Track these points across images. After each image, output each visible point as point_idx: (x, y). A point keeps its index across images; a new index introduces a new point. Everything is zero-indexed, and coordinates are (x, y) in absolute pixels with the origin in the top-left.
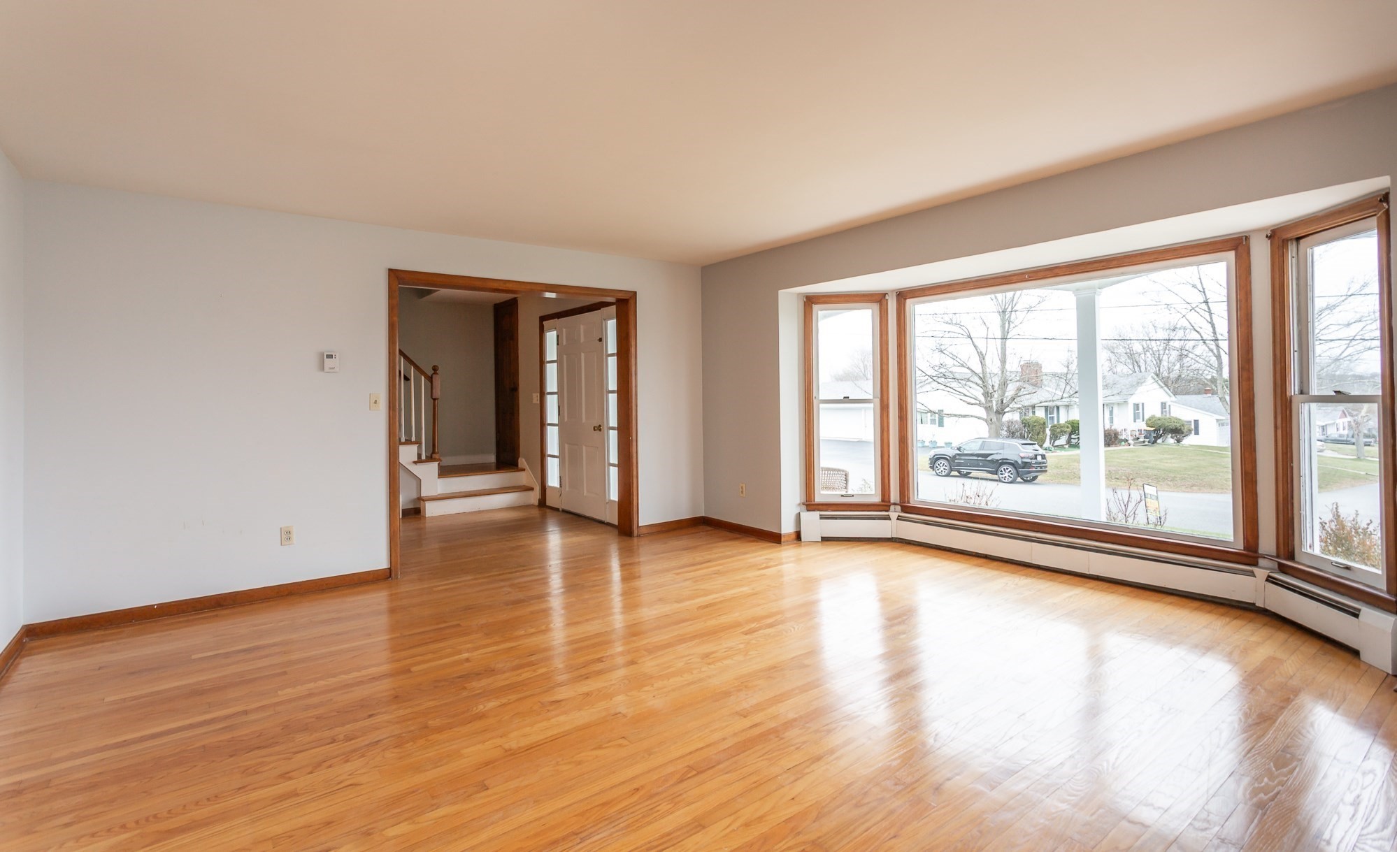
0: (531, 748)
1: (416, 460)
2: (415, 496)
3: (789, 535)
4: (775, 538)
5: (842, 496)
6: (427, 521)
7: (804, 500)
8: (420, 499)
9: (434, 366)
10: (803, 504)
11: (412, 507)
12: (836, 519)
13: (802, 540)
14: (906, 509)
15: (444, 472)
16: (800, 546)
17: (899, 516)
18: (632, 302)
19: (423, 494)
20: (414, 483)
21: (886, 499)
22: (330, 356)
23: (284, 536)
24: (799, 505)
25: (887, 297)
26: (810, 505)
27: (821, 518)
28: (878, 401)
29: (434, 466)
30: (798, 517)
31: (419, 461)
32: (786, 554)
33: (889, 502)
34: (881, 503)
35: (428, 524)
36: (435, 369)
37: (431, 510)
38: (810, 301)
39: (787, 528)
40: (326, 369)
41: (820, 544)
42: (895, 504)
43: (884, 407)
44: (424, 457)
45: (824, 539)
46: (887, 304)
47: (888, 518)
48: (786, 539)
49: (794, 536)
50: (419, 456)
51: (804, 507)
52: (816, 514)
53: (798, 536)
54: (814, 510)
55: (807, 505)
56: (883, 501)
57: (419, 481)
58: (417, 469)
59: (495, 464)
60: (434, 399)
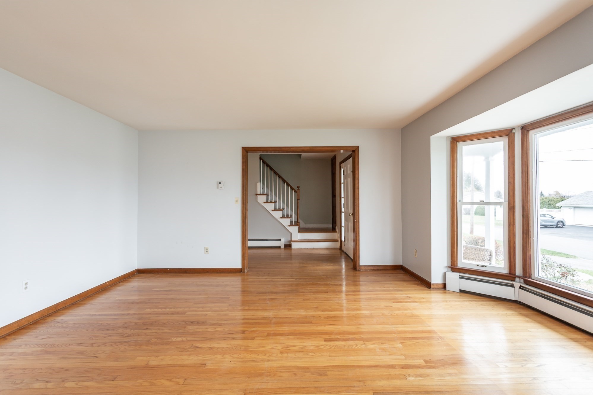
0: (154, 367)
1: (290, 225)
2: (289, 239)
3: (437, 284)
4: (427, 285)
5: (478, 265)
6: (292, 250)
7: (449, 265)
8: (291, 241)
9: (298, 186)
10: (448, 267)
11: (288, 244)
12: (472, 280)
13: (447, 289)
14: (526, 282)
15: (301, 230)
16: (445, 293)
17: (521, 286)
18: (357, 151)
19: (293, 239)
20: (289, 234)
21: (512, 272)
22: (220, 183)
23: (206, 250)
24: (446, 267)
25: (514, 131)
26: (454, 268)
27: (460, 278)
28: (506, 204)
29: (297, 227)
30: (445, 274)
31: (291, 225)
32: (435, 296)
33: (515, 274)
34: (508, 275)
35: (293, 252)
36: (298, 187)
37: (294, 246)
38: (455, 141)
39: (436, 279)
40: (219, 188)
41: (459, 294)
42: (518, 277)
43: (511, 209)
44: (293, 224)
45: (462, 291)
46: (514, 136)
47: (512, 286)
48: (435, 286)
49: (442, 286)
50: (291, 222)
51: (450, 269)
52: (457, 275)
53: (444, 286)
54: (456, 272)
55: (452, 268)
56: (510, 273)
57: (291, 233)
58: (290, 229)
59: (331, 229)
60: (298, 200)
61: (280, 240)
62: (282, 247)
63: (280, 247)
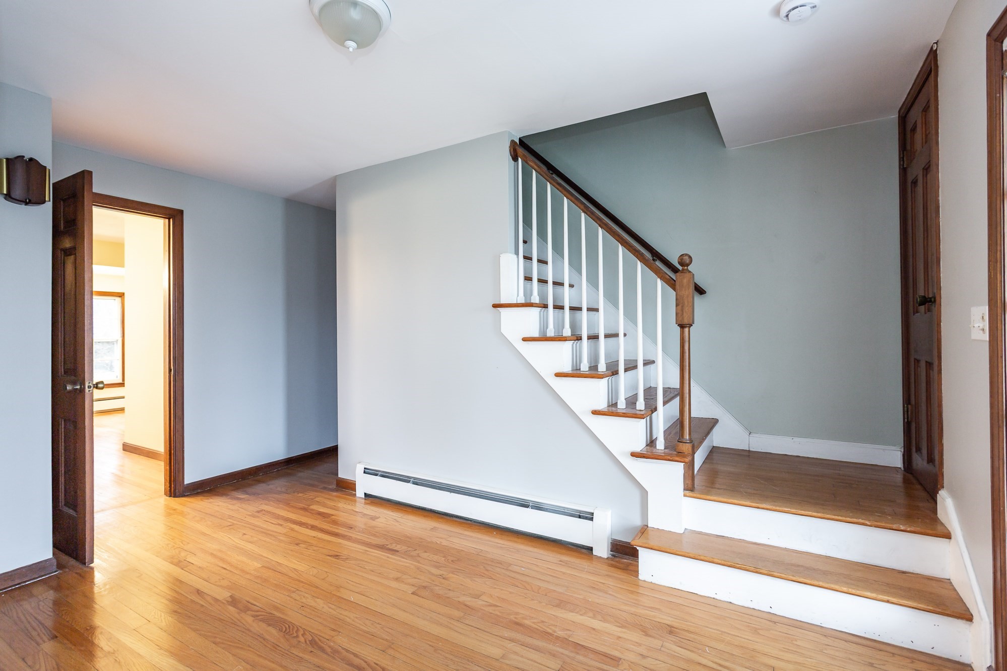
1: (641, 450)
2: (638, 522)
8: (645, 530)
19: (654, 522)
20: (636, 495)
29: (677, 469)
31: (648, 453)
44: (660, 449)
50: (650, 439)
57: (644, 493)
58: (643, 470)
59: (899, 478)
60: (682, 326)
61: (590, 517)
62: (602, 551)
63: (591, 549)
